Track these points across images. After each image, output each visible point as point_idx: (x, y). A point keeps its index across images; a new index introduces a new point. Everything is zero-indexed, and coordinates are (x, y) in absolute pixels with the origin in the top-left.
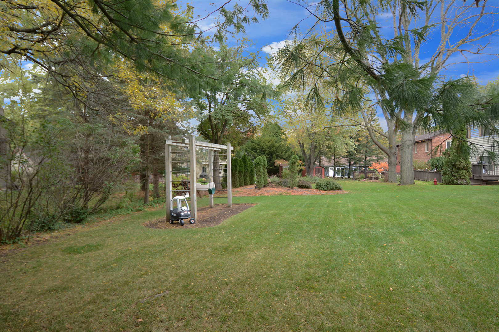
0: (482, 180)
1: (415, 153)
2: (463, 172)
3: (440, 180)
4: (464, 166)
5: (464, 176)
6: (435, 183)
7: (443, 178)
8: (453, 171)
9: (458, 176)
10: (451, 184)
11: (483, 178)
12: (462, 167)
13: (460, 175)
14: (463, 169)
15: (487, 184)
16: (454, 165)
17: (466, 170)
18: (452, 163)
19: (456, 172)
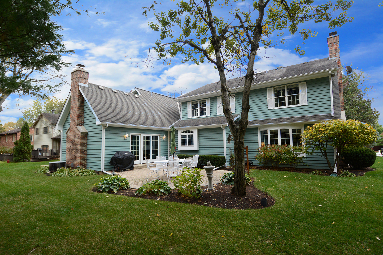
0: (38, 159)
1: (6, 142)
2: (26, 155)
3: (12, 160)
4: (27, 151)
5: (27, 157)
6: (8, 162)
7: (14, 159)
8: (20, 154)
9: (23, 157)
10: (19, 162)
11: (39, 158)
12: (26, 152)
13: (24, 156)
14: (27, 153)
15: (41, 161)
16: (21, 151)
17: (28, 153)
18: (19, 149)
19: (22, 155)
